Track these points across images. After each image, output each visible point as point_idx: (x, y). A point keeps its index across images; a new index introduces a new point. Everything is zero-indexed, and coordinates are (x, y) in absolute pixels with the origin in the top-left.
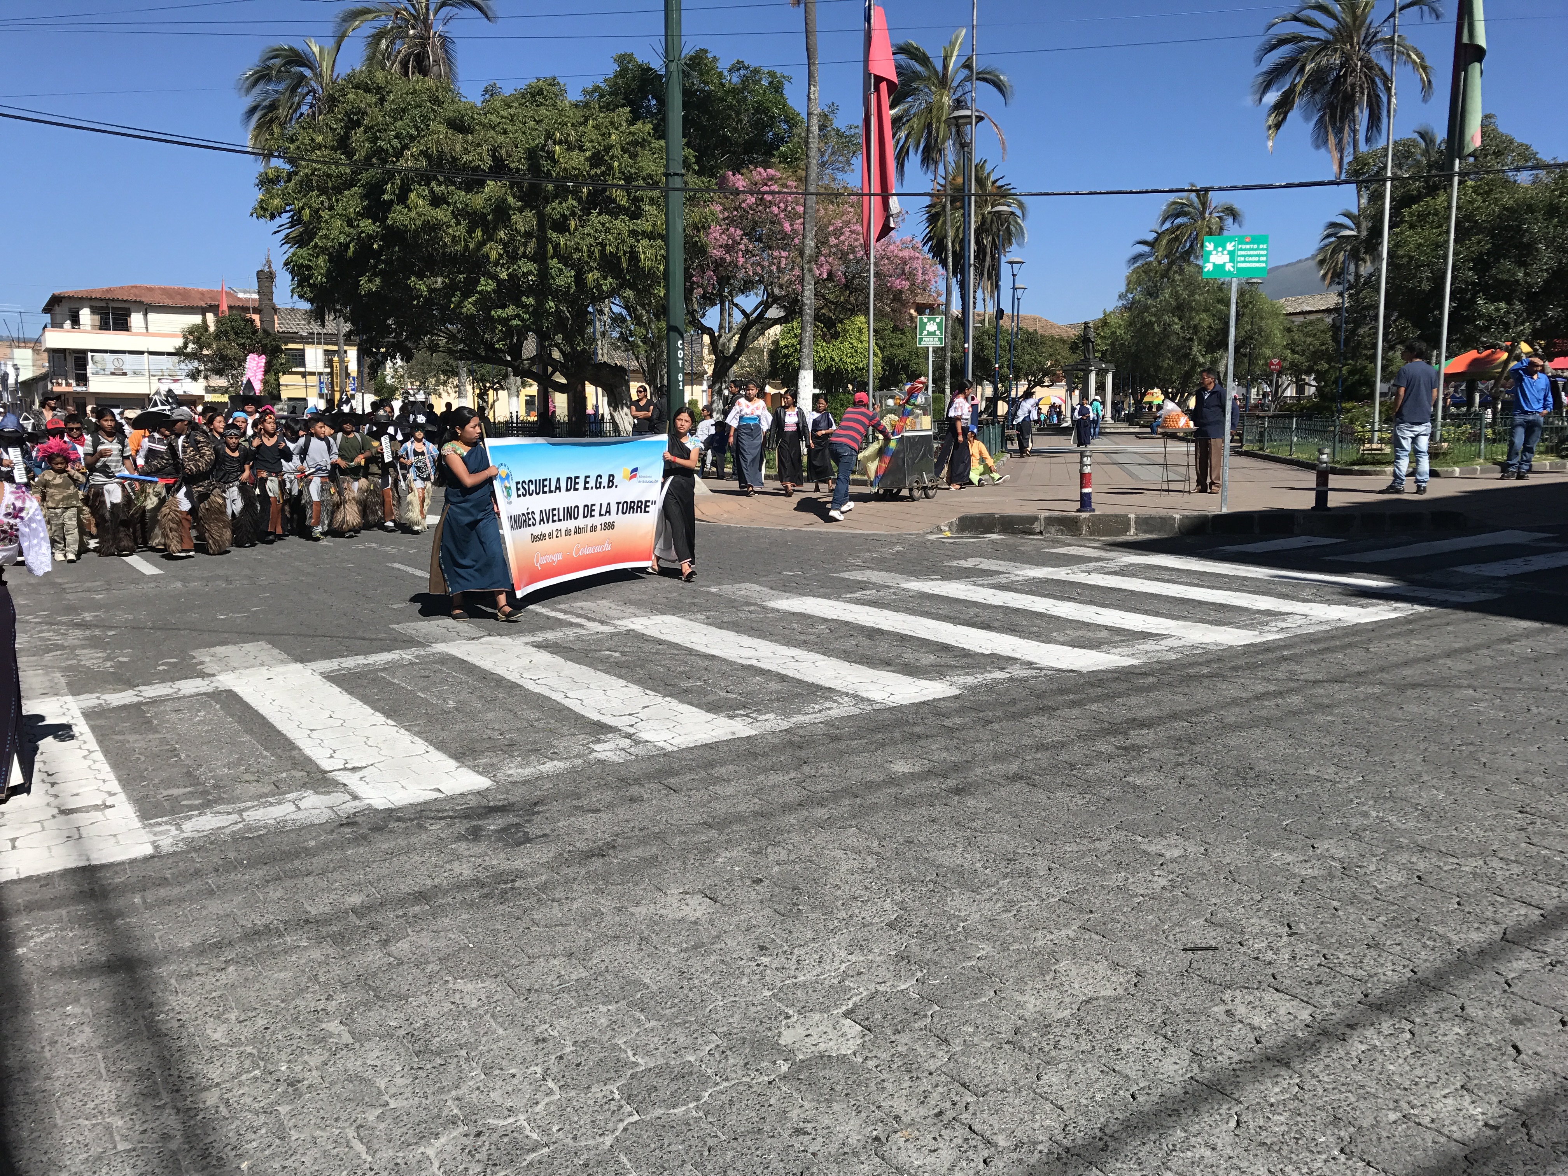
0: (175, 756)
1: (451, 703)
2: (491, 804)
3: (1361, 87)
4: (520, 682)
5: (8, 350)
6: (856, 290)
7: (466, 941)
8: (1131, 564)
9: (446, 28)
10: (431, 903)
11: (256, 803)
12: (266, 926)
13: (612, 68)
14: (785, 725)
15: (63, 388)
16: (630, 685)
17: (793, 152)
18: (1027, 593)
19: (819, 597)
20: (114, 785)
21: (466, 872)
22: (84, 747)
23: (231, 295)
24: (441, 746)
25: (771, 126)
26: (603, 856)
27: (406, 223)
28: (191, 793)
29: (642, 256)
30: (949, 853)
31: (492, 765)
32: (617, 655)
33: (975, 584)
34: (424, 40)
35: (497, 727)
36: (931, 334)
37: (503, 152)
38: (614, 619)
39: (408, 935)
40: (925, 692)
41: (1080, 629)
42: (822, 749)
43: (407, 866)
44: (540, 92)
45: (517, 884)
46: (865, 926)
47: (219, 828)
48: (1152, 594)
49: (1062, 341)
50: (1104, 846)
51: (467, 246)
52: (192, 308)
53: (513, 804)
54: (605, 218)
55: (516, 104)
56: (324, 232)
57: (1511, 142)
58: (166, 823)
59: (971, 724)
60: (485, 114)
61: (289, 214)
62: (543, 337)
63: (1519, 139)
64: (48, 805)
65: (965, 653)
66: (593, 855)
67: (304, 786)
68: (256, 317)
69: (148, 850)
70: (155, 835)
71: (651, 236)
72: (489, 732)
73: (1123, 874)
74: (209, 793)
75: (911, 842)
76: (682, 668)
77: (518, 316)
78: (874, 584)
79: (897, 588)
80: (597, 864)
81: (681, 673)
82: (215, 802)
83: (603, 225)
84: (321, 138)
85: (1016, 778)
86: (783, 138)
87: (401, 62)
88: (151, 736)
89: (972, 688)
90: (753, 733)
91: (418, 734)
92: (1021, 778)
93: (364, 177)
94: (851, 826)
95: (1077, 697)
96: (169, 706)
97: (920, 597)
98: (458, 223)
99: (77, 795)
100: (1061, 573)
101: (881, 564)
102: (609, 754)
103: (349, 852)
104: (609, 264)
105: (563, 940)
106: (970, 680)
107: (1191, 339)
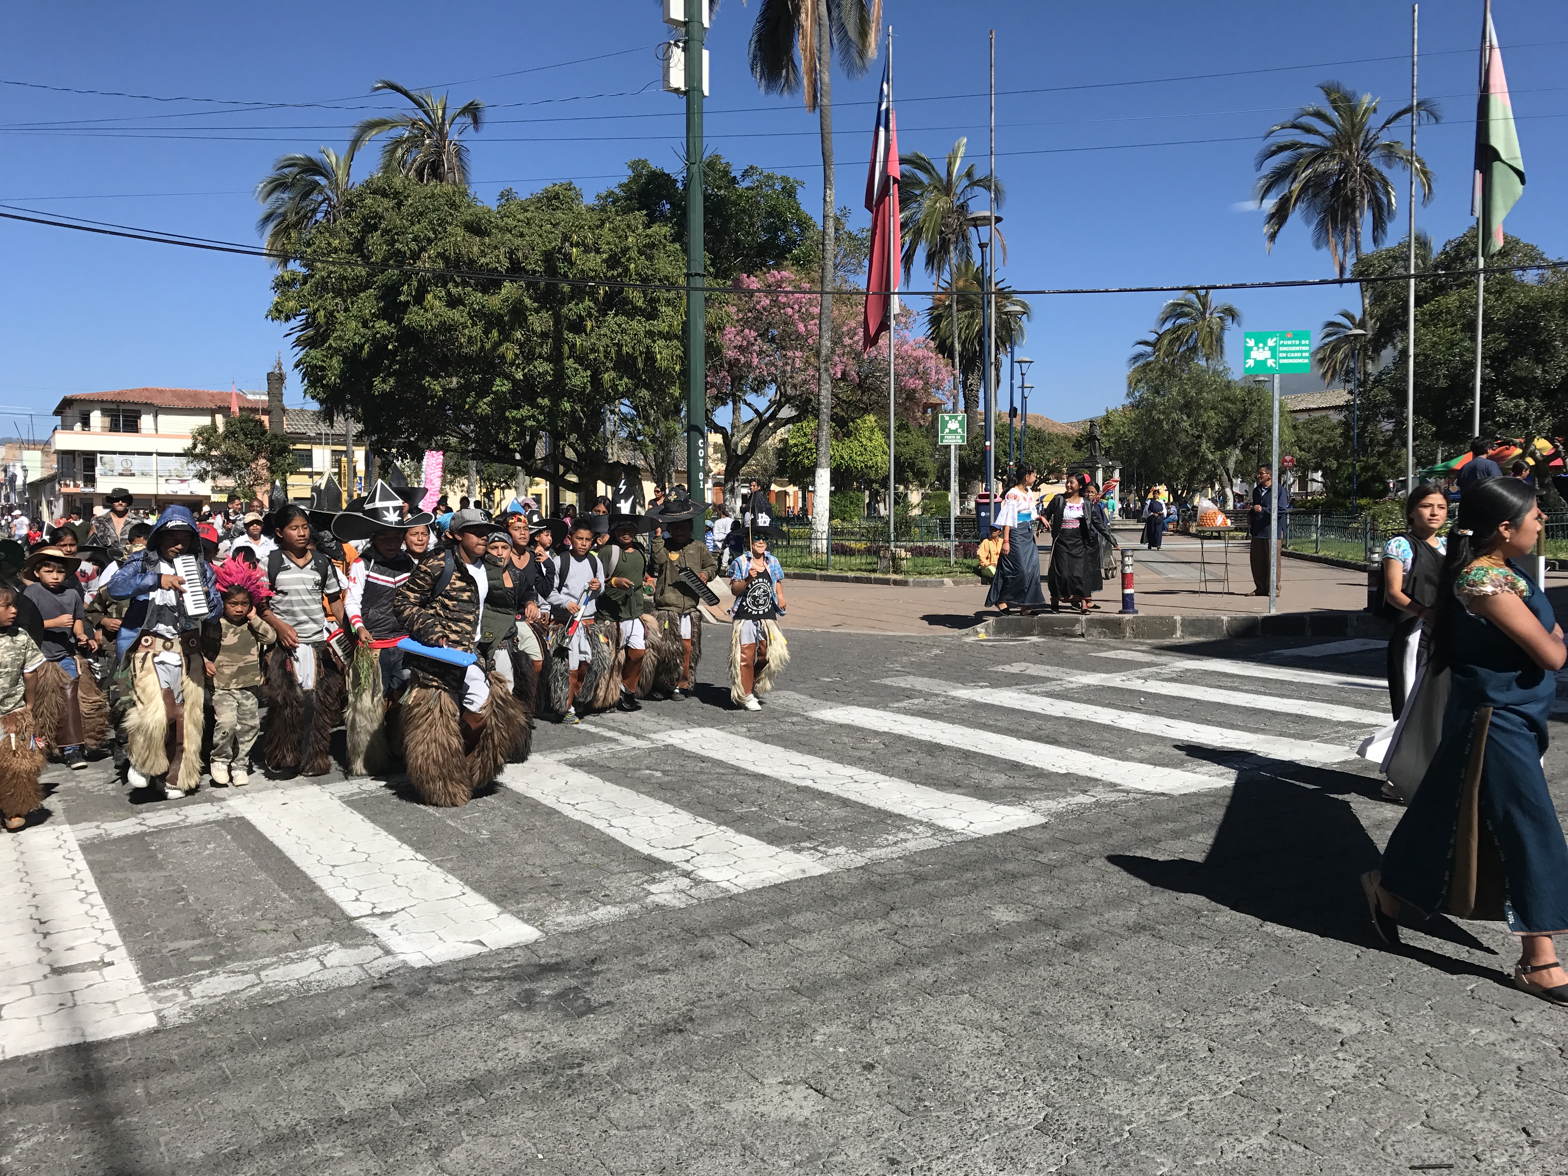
0: (183, 899)
1: (485, 834)
2: (543, 961)
3: (1361, 191)
4: (558, 807)
5: (17, 452)
6: (869, 389)
7: (534, 1151)
8: (1188, 670)
9: (461, 138)
10: (487, 1095)
11: (275, 959)
12: (292, 1129)
13: (625, 175)
14: (859, 860)
15: (71, 489)
16: (678, 810)
17: (807, 255)
18: (1086, 702)
19: (864, 706)
20: (114, 937)
21: (523, 1053)
22: (81, 887)
23: (241, 397)
24: (478, 887)
25: (784, 231)
26: (681, 1031)
27: (422, 323)
28: (200, 946)
29: (658, 356)
30: (1087, 1028)
31: (538, 910)
32: (658, 774)
33: (1028, 692)
34: (439, 149)
35: (538, 862)
36: (952, 432)
37: (520, 254)
38: (650, 732)
39: (463, 1141)
40: (1006, 820)
41: (1154, 744)
42: (908, 891)
43: (454, 1044)
44: (556, 197)
45: (585, 1070)
46: (1010, 1130)
47: (233, 992)
48: (1219, 703)
49: (1066, 438)
50: (1264, 1017)
51: (482, 348)
52: (202, 409)
53: (567, 962)
54: (622, 319)
55: (532, 208)
56: (339, 333)
57: (1517, 242)
58: (172, 986)
59: (1068, 859)
60: (502, 218)
61: (304, 317)
62: (557, 436)
63: (1524, 240)
64: (39, 961)
65: (1038, 773)
66: (669, 1031)
67: (329, 937)
68: (265, 419)
69: (151, 1022)
70: (159, 1002)
71: (667, 337)
72: (529, 868)
73: (1300, 1057)
74: (222, 947)
75: (1039, 1014)
76: (731, 791)
77: (533, 417)
78: (920, 691)
79: (946, 697)
80: (675, 1042)
81: (732, 796)
82: (229, 959)
83: (620, 326)
84: (337, 241)
85: (1138, 928)
86: (795, 242)
87: (416, 170)
88: (155, 874)
89: (1058, 815)
90: (826, 870)
91: (452, 871)
92: (1144, 928)
93: (380, 279)
94: (963, 992)
95: (1177, 826)
96: (176, 837)
97: (973, 707)
98: (474, 324)
99: (72, 949)
100: (1116, 680)
101: (922, 669)
102: (668, 897)
103: (386, 1024)
104: (624, 364)
105: (649, 1148)
106: (1053, 805)
107: (1199, 437)
